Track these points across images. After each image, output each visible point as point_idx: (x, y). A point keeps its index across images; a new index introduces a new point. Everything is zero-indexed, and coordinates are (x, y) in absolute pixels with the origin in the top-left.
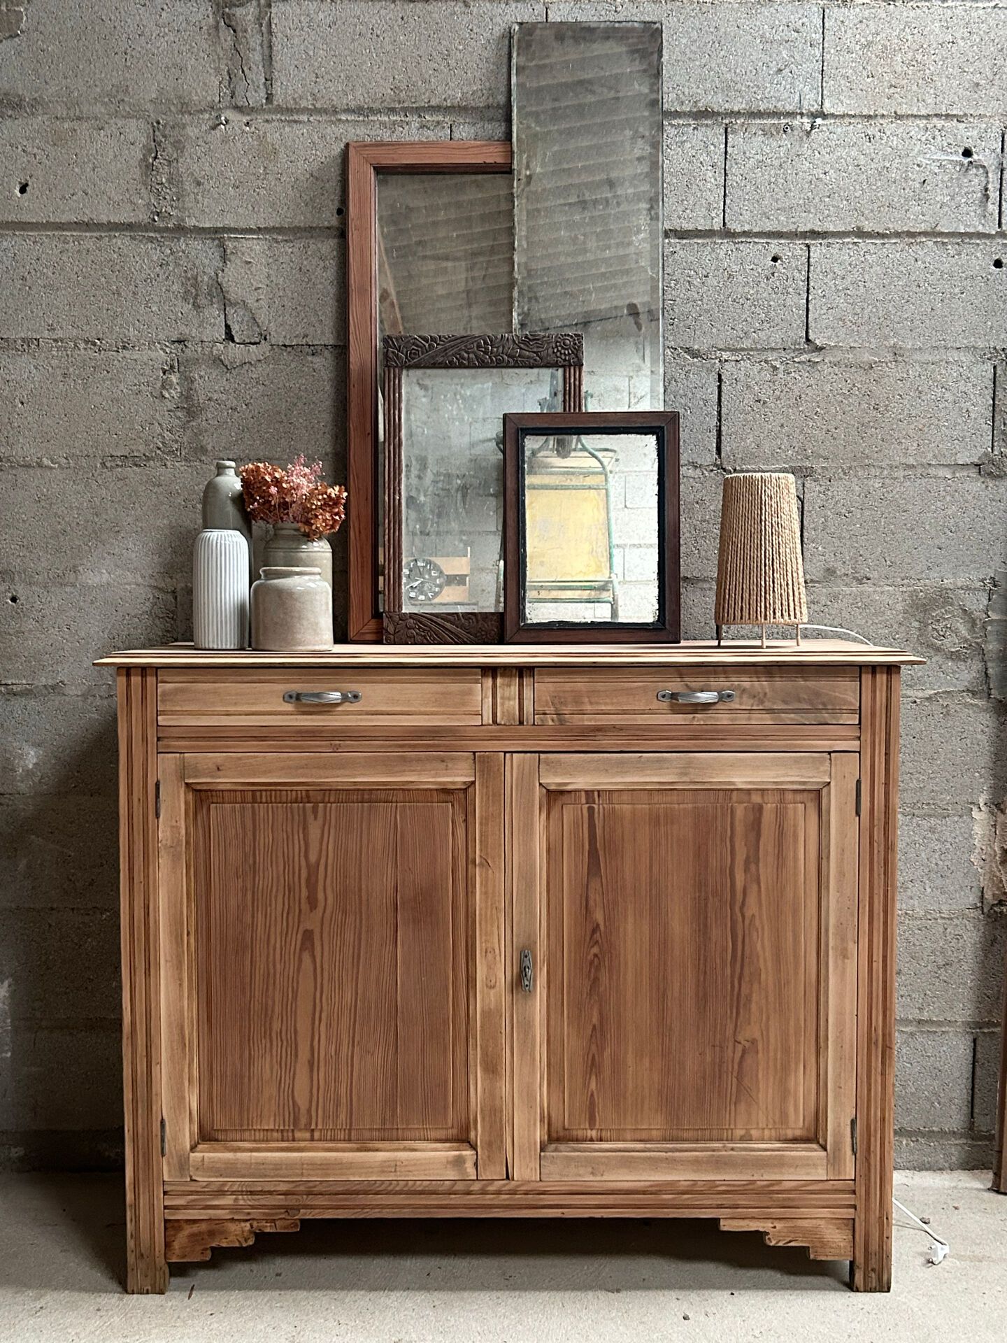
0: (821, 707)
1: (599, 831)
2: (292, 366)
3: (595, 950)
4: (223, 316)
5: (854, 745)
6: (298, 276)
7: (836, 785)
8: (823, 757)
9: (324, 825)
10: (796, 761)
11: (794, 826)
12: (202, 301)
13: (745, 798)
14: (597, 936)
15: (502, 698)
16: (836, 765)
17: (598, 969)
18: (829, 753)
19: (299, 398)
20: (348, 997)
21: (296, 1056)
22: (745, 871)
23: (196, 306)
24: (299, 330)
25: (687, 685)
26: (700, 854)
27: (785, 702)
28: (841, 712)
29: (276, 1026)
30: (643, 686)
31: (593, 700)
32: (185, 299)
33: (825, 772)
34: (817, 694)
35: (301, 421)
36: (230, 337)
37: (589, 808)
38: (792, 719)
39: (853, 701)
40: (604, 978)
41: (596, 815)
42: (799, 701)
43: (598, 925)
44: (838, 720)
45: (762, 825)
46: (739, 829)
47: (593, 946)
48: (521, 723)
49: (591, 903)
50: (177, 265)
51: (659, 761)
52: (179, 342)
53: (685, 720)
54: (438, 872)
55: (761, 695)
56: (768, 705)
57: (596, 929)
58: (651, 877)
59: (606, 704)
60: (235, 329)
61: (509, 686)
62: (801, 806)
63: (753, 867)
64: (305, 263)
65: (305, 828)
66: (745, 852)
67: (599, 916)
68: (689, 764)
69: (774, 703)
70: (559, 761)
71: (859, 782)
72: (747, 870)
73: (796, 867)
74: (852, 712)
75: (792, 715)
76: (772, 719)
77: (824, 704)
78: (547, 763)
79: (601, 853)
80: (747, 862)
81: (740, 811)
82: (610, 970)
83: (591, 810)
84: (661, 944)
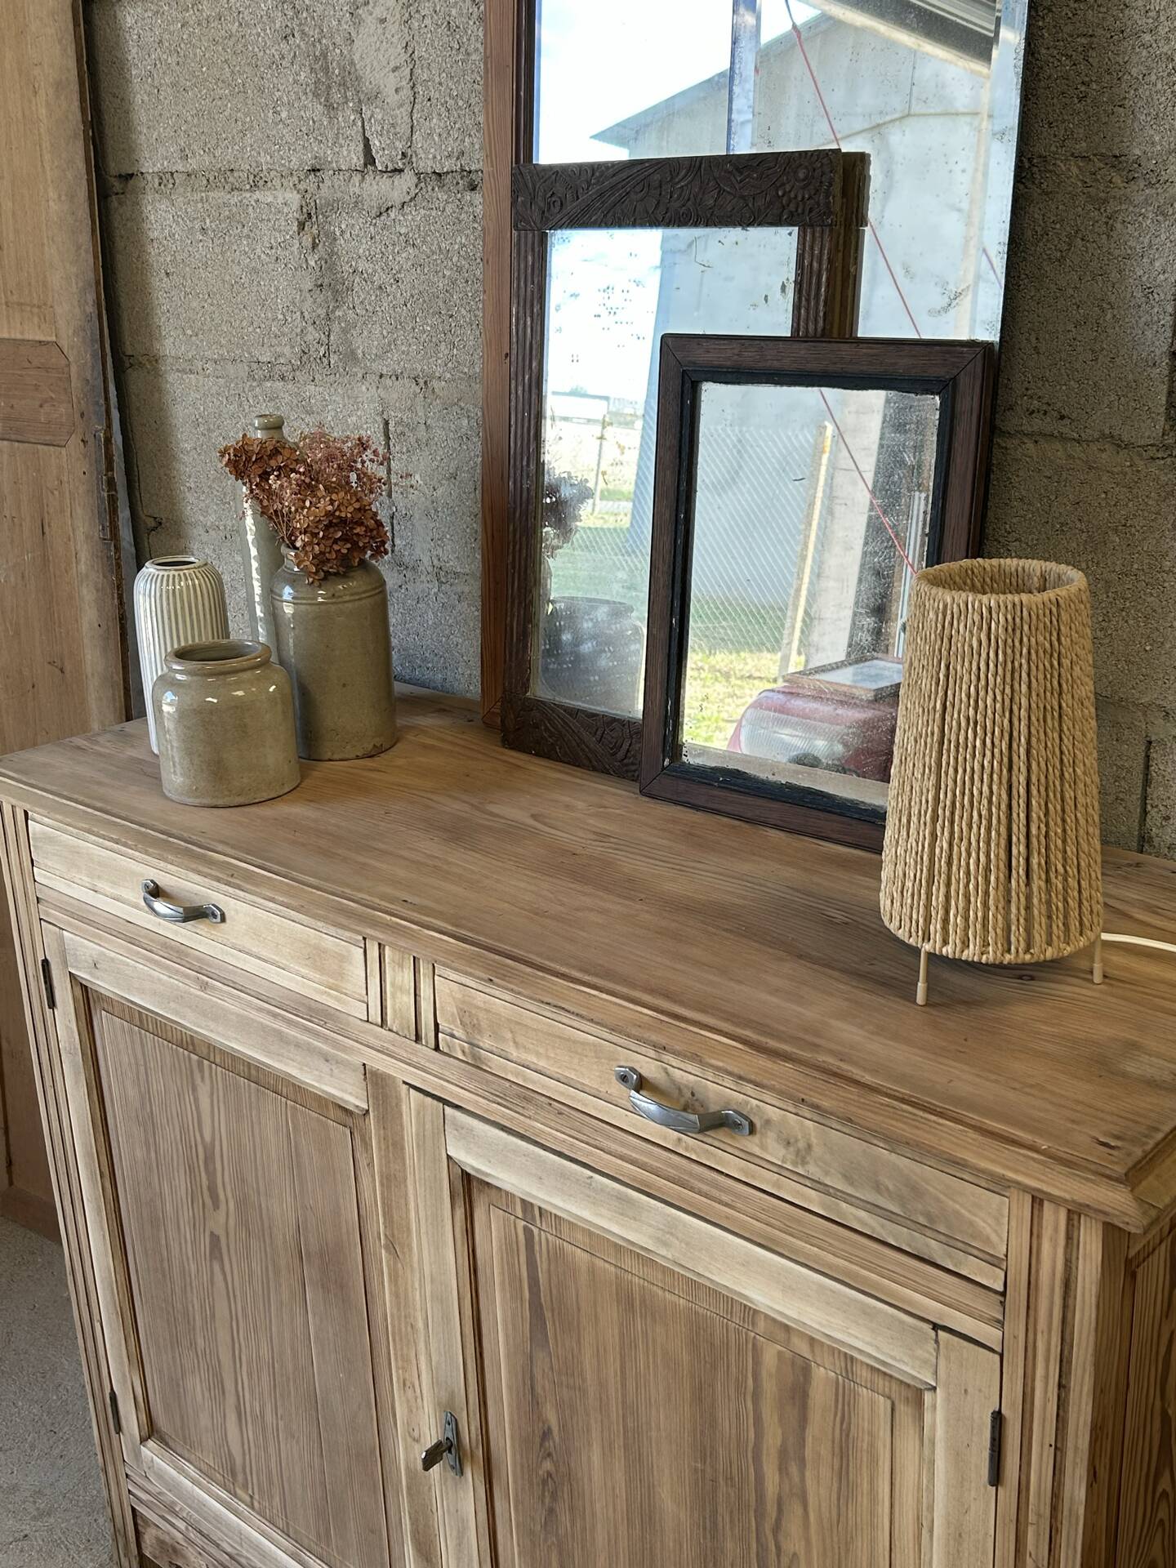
0: (922, 1220)
1: (542, 1278)
2: (449, 210)
3: (548, 1465)
4: (360, 124)
5: (990, 1334)
6: (446, 39)
7: (948, 1400)
8: (920, 1330)
9: (212, 1094)
10: (866, 1312)
11: (871, 1434)
12: (336, 97)
13: (781, 1335)
14: (549, 1444)
15: (393, 985)
16: (948, 1359)
17: (554, 1496)
18: (936, 1327)
19: (459, 270)
20: (265, 1351)
21: (224, 1393)
22: (780, 1470)
23: (329, 107)
24: (452, 145)
25: (665, 1070)
26: (701, 1397)
27: (847, 1178)
28: (967, 1249)
29: (200, 1342)
30: (594, 1045)
31: (520, 1039)
32: (316, 95)
33: (925, 1362)
34: (916, 1191)
35: (463, 312)
36: (370, 160)
37: (525, 1228)
38: (859, 1220)
39: (994, 1238)
40: (564, 1518)
41: (537, 1248)
42: (878, 1187)
43: (549, 1429)
44: (958, 1263)
45: (811, 1402)
46: (769, 1387)
47: (544, 1458)
48: (418, 1039)
49: (539, 1390)
50: (303, 33)
51: (620, 1198)
52: (314, 170)
53: (665, 1139)
54: (344, 1230)
55: (801, 1145)
56: (813, 1170)
57: (546, 1434)
58: (624, 1396)
59: (538, 1054)
60: (375, 143)
61: (401, 966)
62: (883, 1404)
63: (794, 1469)
64: (454, 12)
65: (194, 1089)
66: (780, 1431)
67: (552, 1416)
68: (671, 1228)
69: (827, 1173)
70: (471, 1130)
71: (998, 1418)
72: (783, 1469)
73: (872, 1513)
74: (994, 1261)
75: (862, 1214)
76: (823, 1205)
77: (928, 1215)
78: (458, 1127)
79: (548, 1315)
80: (783, 1453)
81: (770, 1354)
82: (572, 1508)
83: (528, 1233)
84: (644, 1515)
